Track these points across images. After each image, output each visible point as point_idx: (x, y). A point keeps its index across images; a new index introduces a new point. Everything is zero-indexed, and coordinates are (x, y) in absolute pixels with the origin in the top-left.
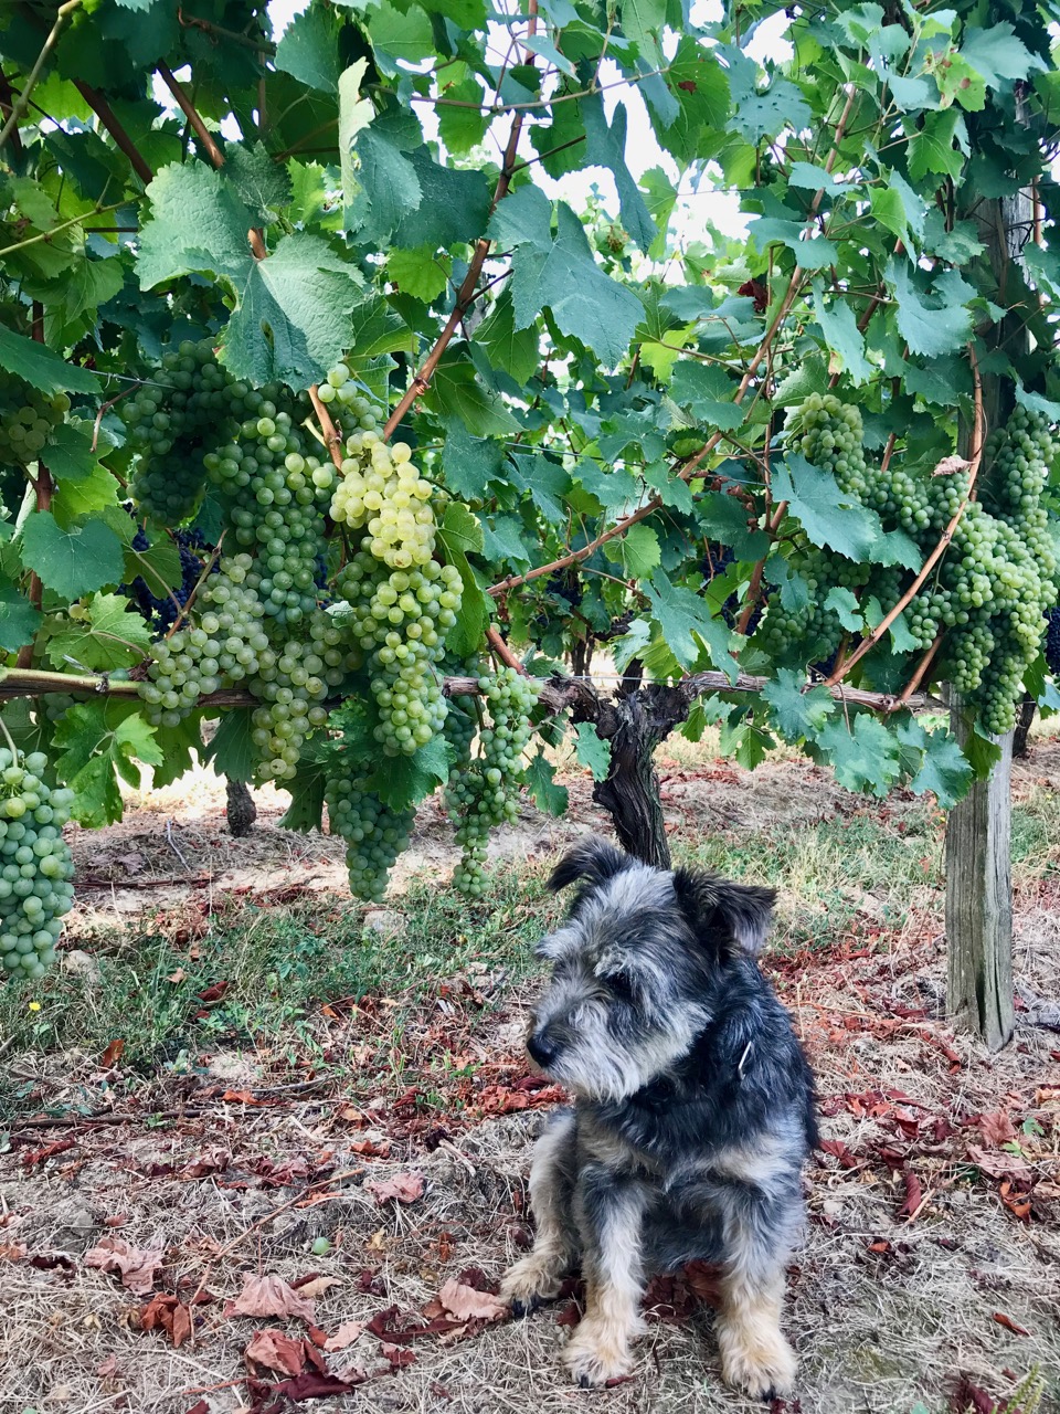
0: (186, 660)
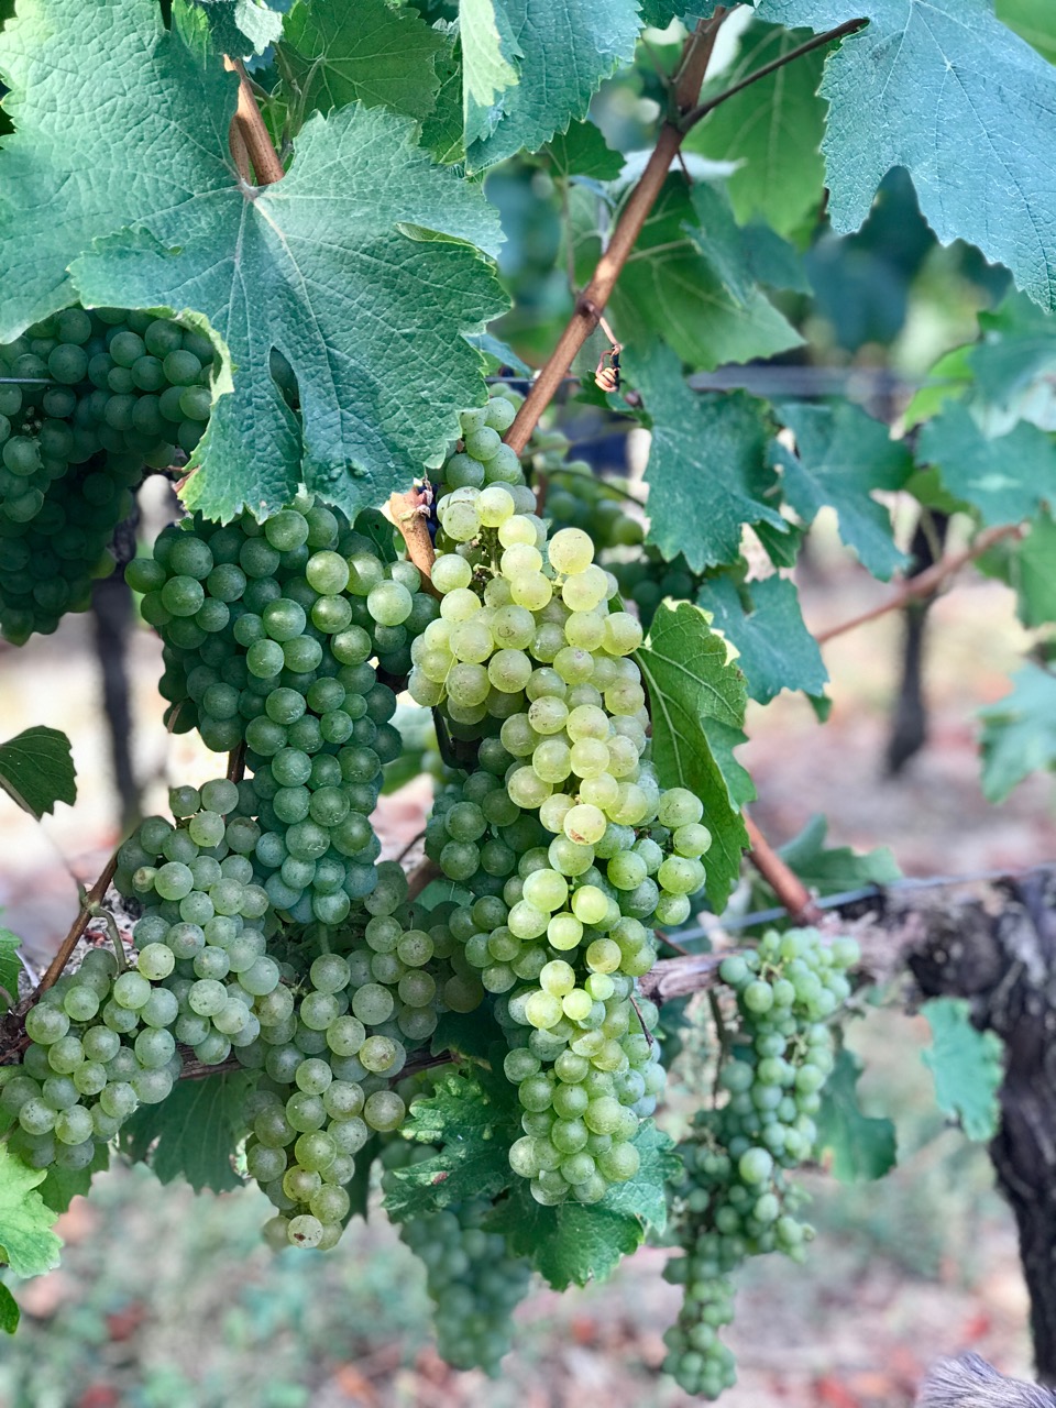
0: (106, 1040)
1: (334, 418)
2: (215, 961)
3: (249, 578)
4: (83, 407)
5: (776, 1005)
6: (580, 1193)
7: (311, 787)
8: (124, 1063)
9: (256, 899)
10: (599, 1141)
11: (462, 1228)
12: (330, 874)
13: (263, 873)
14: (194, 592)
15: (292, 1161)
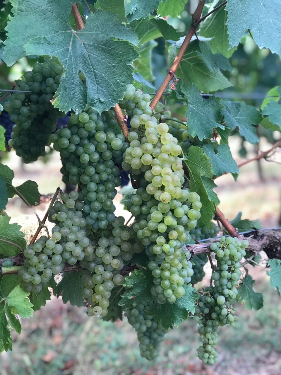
0: (44, 257)
1: (95, 88)
2: (72, 237)
3: (81, 138)
4: (40, 98)
5: (225, 256)
6: (169, 300)
7: (97, 192)
8: (49, 263)
9: (83, 221)
10: (174, 286)
11: (145, 319)
12: (103, 215)
13: (85, 215)
14: (66, 142)
15: (94, 292)
